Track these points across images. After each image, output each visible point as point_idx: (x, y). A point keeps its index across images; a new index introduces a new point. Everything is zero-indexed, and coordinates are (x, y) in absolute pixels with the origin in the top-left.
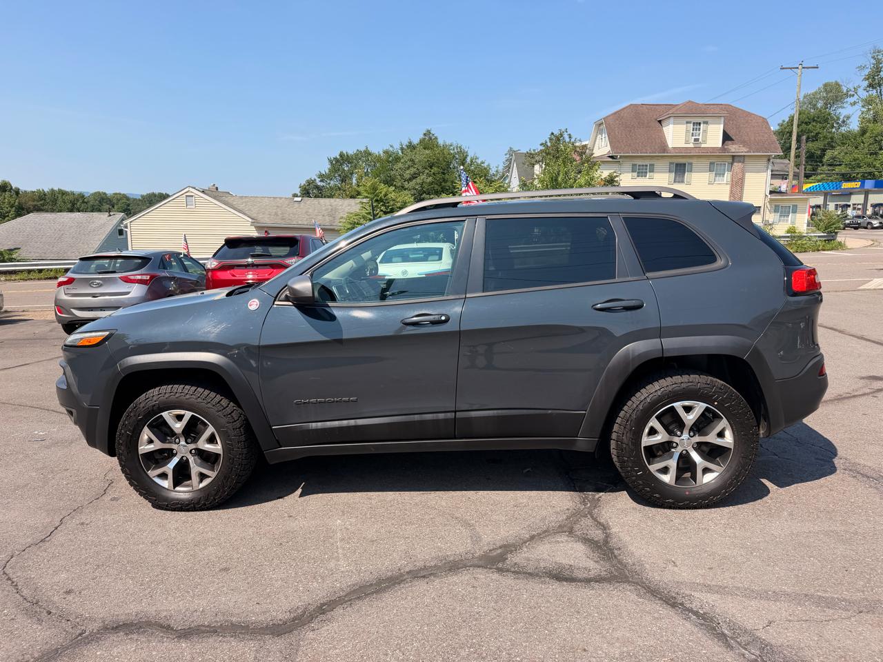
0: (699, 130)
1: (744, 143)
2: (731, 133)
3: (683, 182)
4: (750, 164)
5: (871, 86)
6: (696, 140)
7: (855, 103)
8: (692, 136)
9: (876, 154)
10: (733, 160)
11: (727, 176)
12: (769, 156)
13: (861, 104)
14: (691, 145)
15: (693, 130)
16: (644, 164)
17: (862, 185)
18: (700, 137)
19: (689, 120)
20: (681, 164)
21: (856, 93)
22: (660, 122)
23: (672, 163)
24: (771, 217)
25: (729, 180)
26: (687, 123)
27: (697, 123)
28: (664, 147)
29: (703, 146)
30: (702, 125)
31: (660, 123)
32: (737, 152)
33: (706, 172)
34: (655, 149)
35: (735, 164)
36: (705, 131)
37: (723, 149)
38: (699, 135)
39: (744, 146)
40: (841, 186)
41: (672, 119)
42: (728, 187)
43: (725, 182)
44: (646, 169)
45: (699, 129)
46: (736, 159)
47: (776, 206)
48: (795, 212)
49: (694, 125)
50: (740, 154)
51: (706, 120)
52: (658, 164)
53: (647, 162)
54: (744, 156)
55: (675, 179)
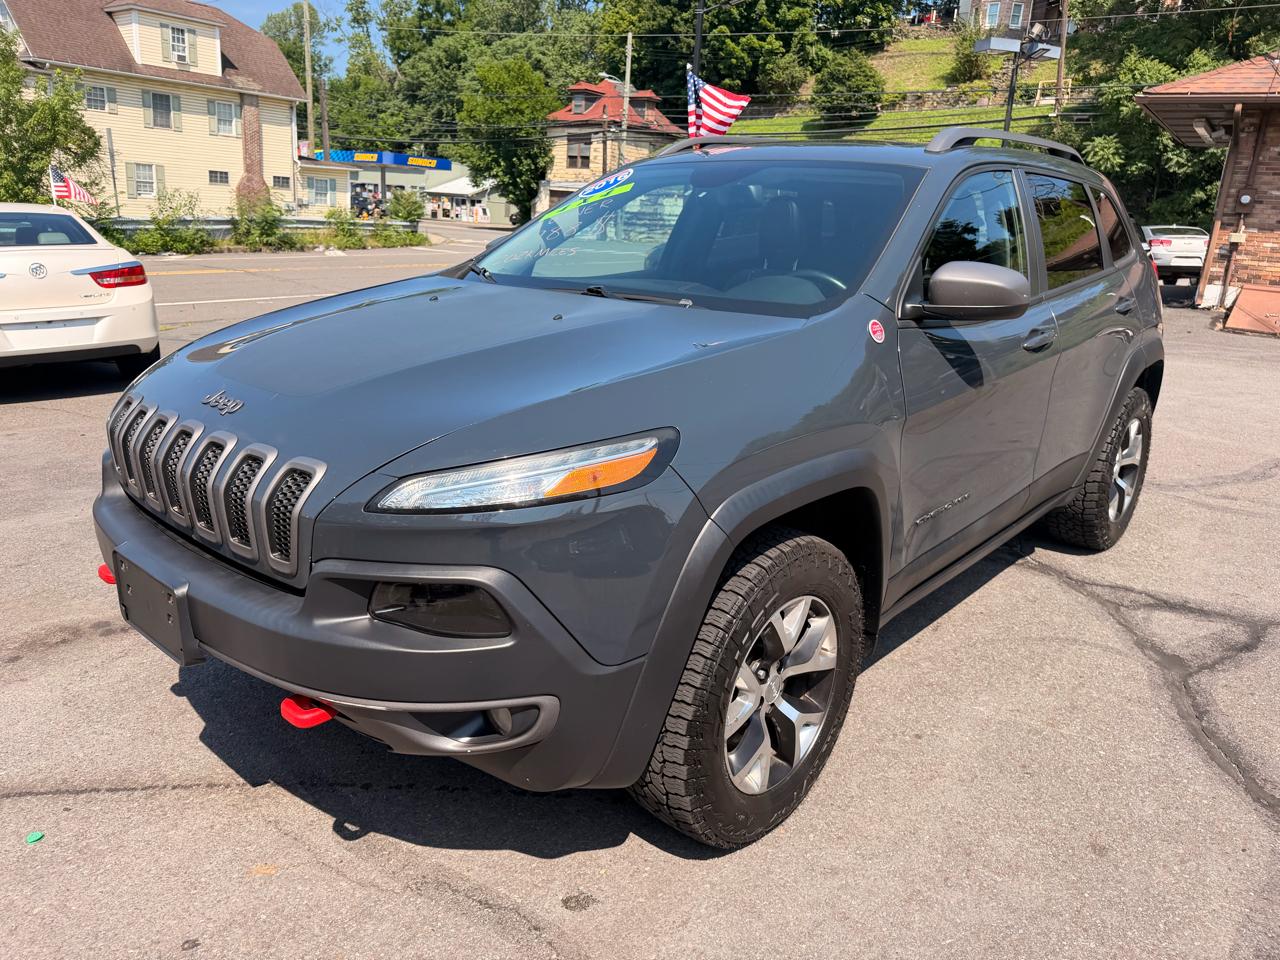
0: (183, 42)
1: (251, 74)
2: (231, 57)
3: (168, 126)
4: (266, 111)
5: (355, 20)
6: (182, 58)
7: (340, 41)
8: (174, 50)
9: (374, 116)
10: (242, 100)
11: (236, 126)
12: (291, 101)
13: (347, 44)
14: (174, 66)
15: (174, 41)
16: (98, 86)
17: (380, 160)
18: (187, 54)
19: (165, 21)
20: (161, 96)
21: (339, 26)
22: (110, 14)
23: (148, 92)
24: (305, 195)
25: (240, 131)
26: (162, 26)
27: (178, 29)
28: (128, 62)
29: (192, 70)
30: (186, 34)
31: (111, 17)
32: (246, 89)
33: (203, 114)
34: (112, 61)
35: (246, 107)
36: (193, 46)
37: (224, 80)
38: (184, 50)
39: (254, 81)
40: (353, 157)
41: (134, 14)
42: (240, 144)
43: (234, 134)
44: (103, 96)
45: (183, 39)
46: (247, 100)
47: (308, 178)
48: (333, 189)
49: (173, 33)
50: (252, 92)
51: (192, 26)
52: (123, 90)
53: (105, 84)
54: (257, 96)
55: (155, 121)
